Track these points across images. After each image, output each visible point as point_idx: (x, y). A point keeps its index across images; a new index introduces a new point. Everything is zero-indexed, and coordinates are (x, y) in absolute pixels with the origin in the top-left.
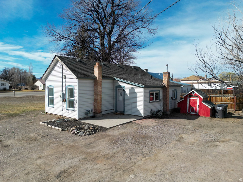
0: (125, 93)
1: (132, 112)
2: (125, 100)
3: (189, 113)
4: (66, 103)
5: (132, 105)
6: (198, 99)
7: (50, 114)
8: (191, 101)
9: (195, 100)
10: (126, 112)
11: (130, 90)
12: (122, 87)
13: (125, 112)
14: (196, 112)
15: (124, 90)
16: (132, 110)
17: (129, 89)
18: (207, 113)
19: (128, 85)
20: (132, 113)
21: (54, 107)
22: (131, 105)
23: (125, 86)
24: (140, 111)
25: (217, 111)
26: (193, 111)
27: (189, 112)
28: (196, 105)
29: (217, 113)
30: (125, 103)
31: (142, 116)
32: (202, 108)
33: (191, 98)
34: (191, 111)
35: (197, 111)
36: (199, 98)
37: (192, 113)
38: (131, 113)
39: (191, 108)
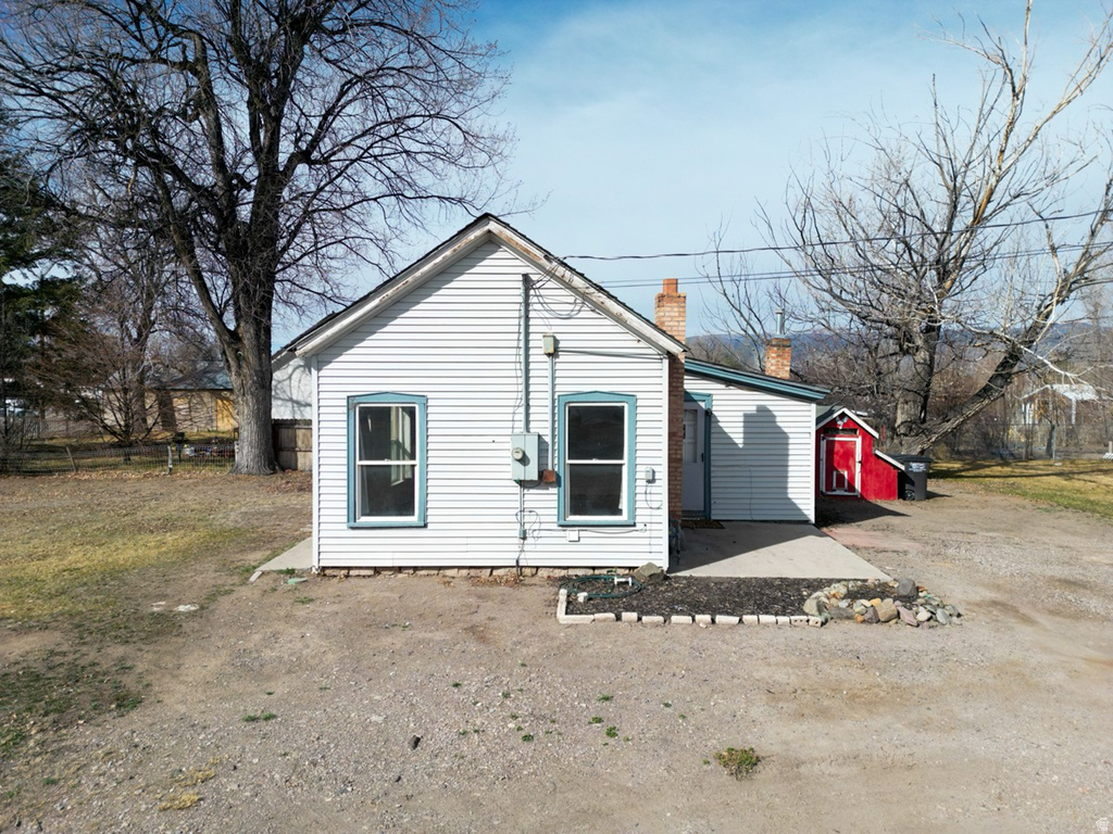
0: (713, 425)
1: (752, 507)
2: (712, 458)
3: (829, 493)
4: (555, 490)
5: (753, 479)
6: (859, 441)
7: (371, 572)
8: (837, 447)
9: (849, 445)
10: (718, 512)
11: (746, 416)
12: (695, 397)
13: (713, 512)
14: (852, 488)
15: (708, 414)
16: (753, 501)
17: (742, 414)
18: (889, 486)
19: (734, 392)
20: (754, 512)
21: (425, 526)
22: (748, 479)
23: (710, 395)
24: (795, 501)
25: (911, 476)
26: (843, 486)
27: (827, 490)
28: (851, 462)
29: (912, 483)
30: (715, 472)
31: (807, 522)
32: (871, 471)
33: (836, 439)
34: (835, 485)
35: (858, 485)
36: (860, 438)
37: (838, 493)
38: (748, 512)
39: (835, 473)
